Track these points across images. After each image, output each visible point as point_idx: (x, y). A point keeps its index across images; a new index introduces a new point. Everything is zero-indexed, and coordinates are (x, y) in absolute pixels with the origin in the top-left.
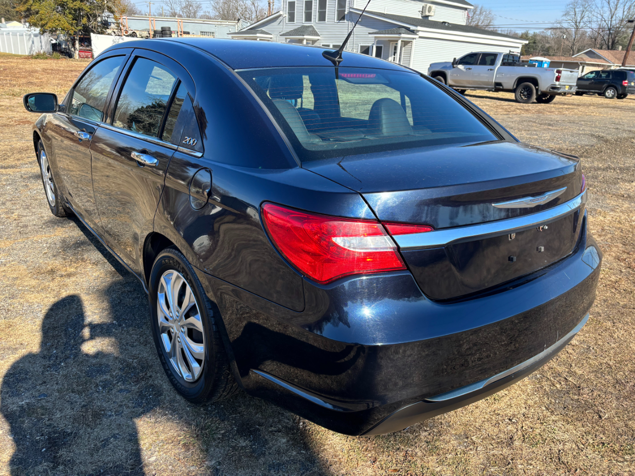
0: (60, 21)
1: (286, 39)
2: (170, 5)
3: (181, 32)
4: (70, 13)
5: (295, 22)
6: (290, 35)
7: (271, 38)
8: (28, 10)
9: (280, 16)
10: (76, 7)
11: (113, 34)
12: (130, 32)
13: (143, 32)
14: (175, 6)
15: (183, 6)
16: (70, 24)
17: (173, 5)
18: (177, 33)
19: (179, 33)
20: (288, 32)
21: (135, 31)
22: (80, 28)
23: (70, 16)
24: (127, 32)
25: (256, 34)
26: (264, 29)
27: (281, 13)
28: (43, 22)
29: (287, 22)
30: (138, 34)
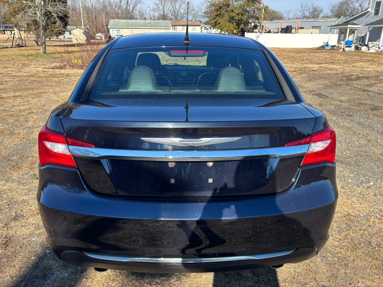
0: (229, 27)
1: (369, 27)
2: (302, 12)
3: (298, 28)
4: (235, 22)
5: (379, 15)
6: (373, 25)
7: (359, 28)
8: (216, 22)
9: (368, 12)
10: (239, 19)
11: (258, 32)
12: (268, 30)
13: (275, 30)
14: (305, 12)
15: (310, 11)
16: (234, 28)
17: (304, 11)
18: (296, 28)
19: (297, 29)
20: (371, 23)
21: (271, 30)
22: (240, 30)
23: (235, 24)
24: (266, 30)
25: (347, 25)
26: (354, 22)
27: (369, 10)
28: (221, 28)
29: (373, 16)
30: (272, 31)
